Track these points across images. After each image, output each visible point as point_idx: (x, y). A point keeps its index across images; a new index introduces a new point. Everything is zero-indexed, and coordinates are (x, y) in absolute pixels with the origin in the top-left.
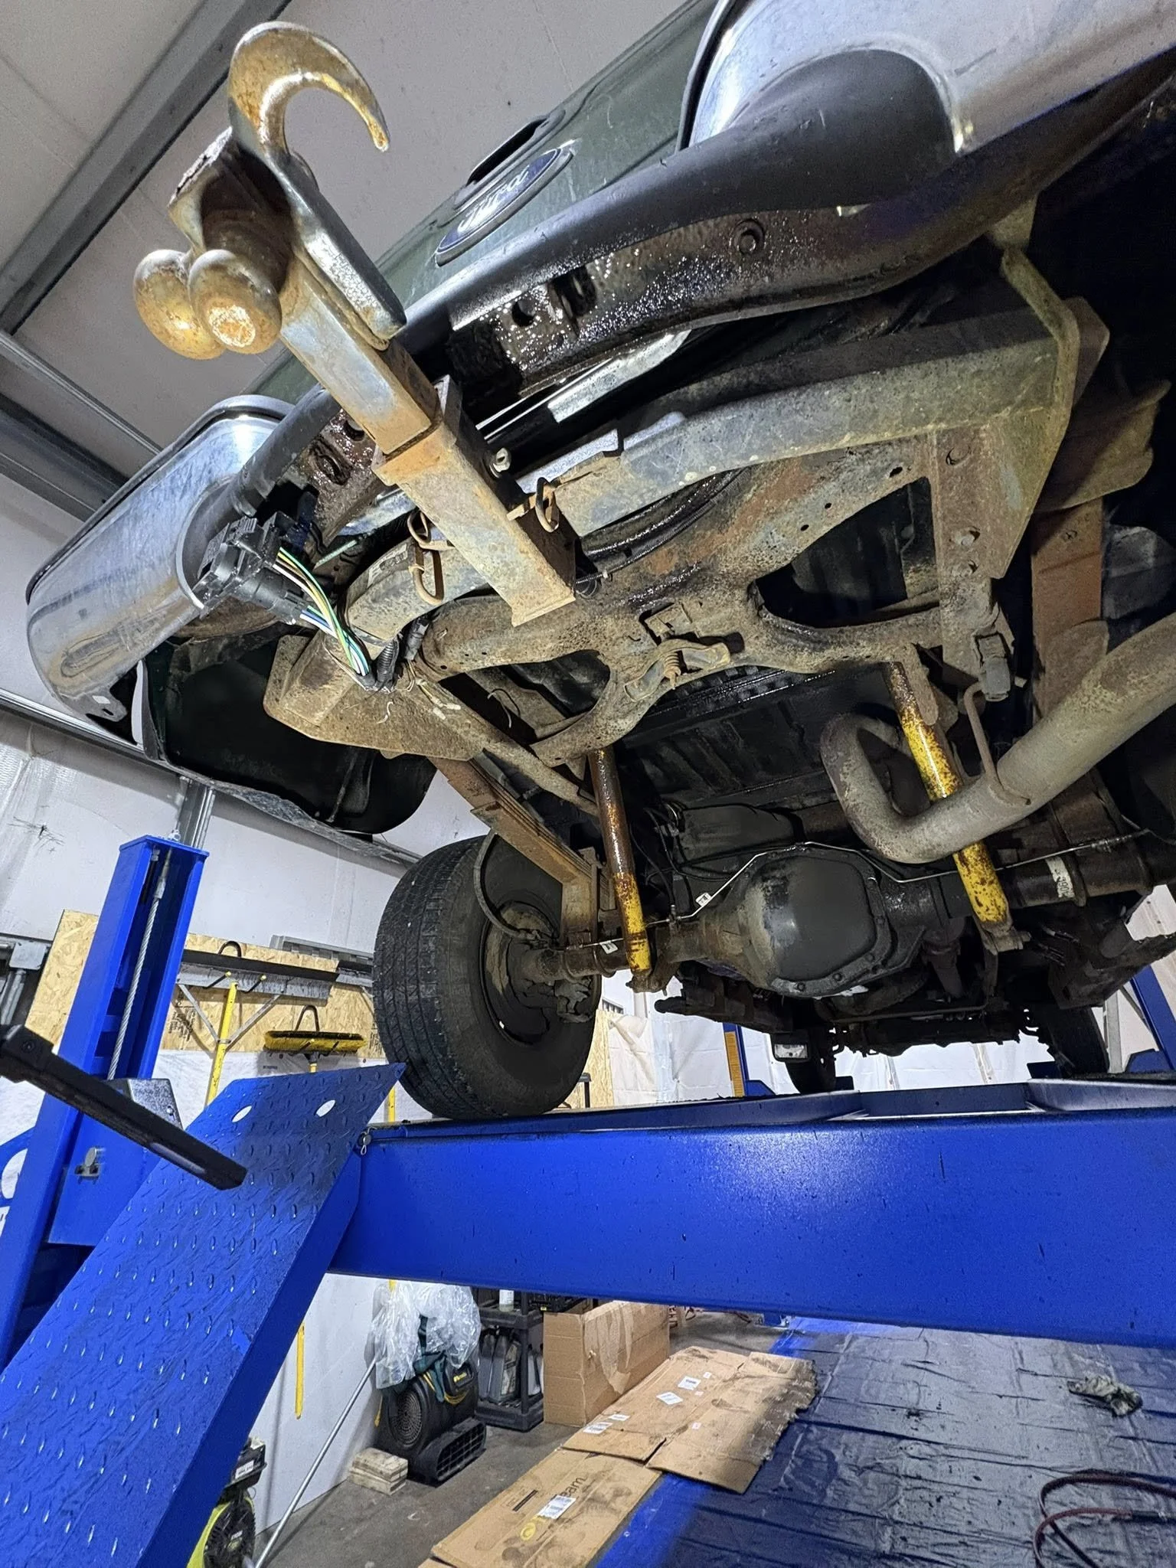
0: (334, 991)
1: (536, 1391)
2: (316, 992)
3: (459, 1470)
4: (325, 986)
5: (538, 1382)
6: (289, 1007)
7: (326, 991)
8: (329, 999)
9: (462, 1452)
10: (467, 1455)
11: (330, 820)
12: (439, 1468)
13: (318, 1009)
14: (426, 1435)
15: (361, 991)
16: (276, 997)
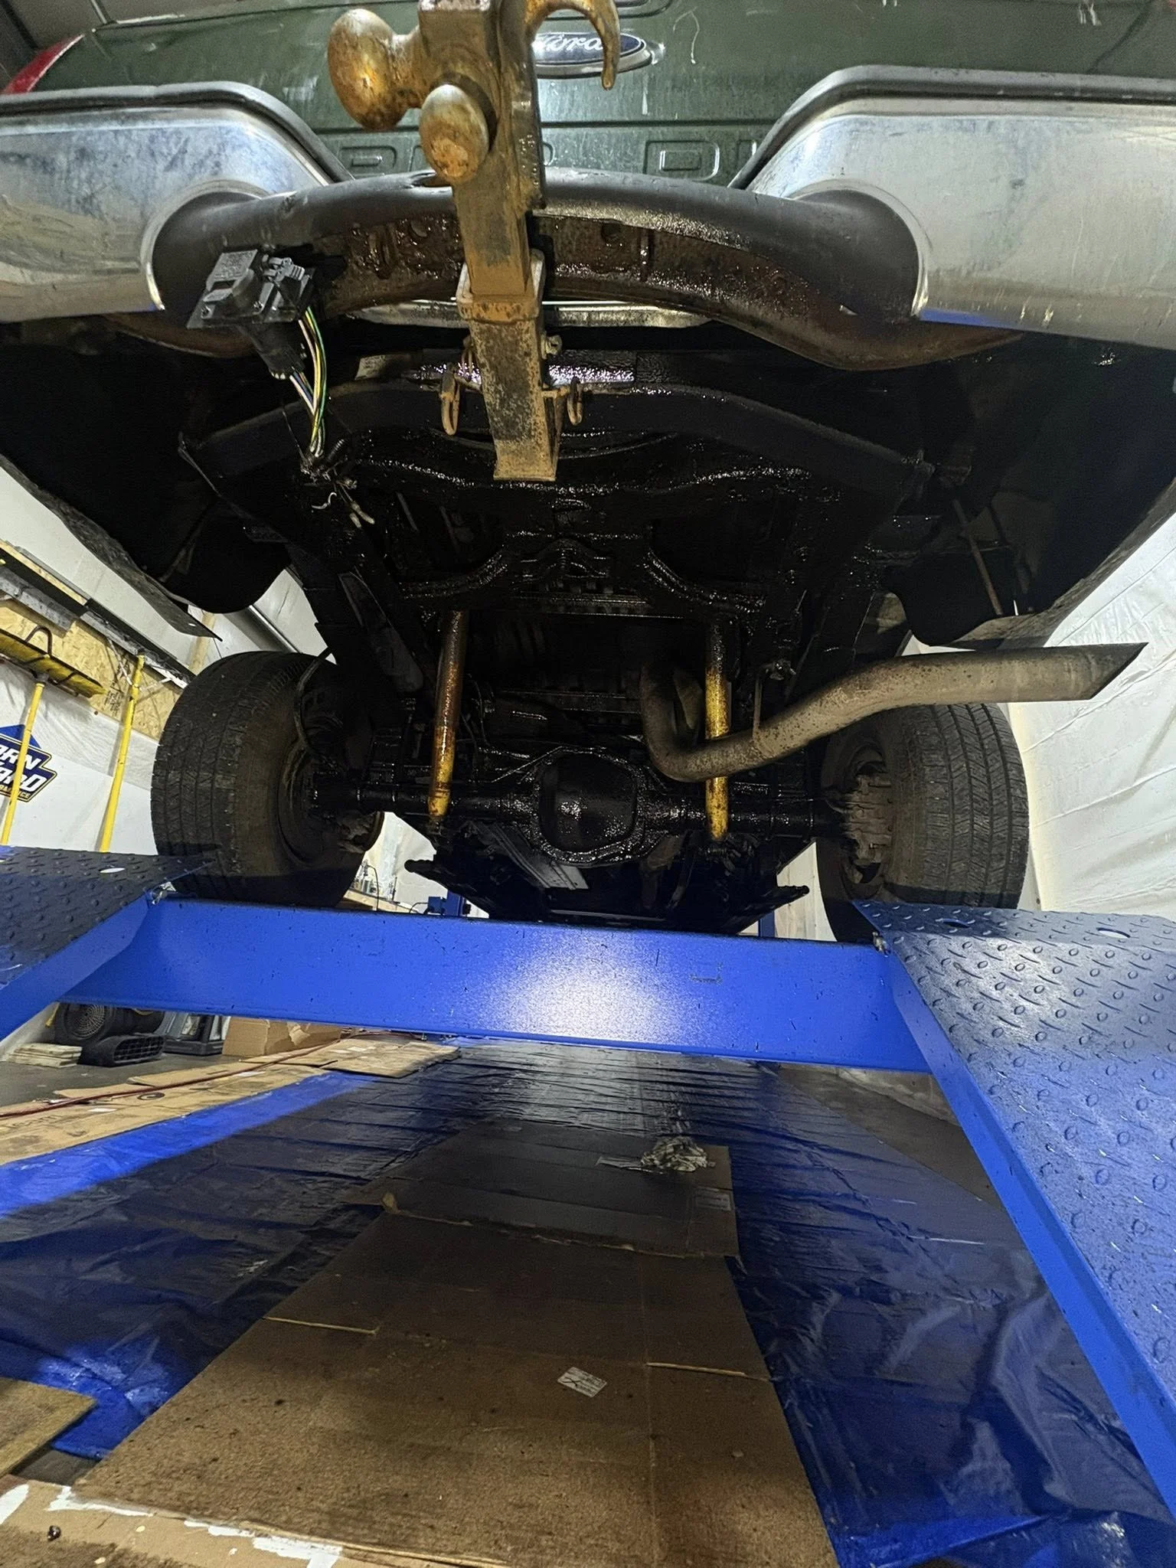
0: (75, 628)
1: (217, 1037)
2: (55, 617)
3: (134, 1063)
4: (68, 617)
5: (219, 1031)
6: (20, 618)
7: (67, 621)
8: (68, 634)
9: (139, 1051)
10: (144, 1056)
11: (162, 580)
12: (116, 1054)
13: (54, 637)
14: (105, 1031)
15: (107, 644)
16: (7, 597)
